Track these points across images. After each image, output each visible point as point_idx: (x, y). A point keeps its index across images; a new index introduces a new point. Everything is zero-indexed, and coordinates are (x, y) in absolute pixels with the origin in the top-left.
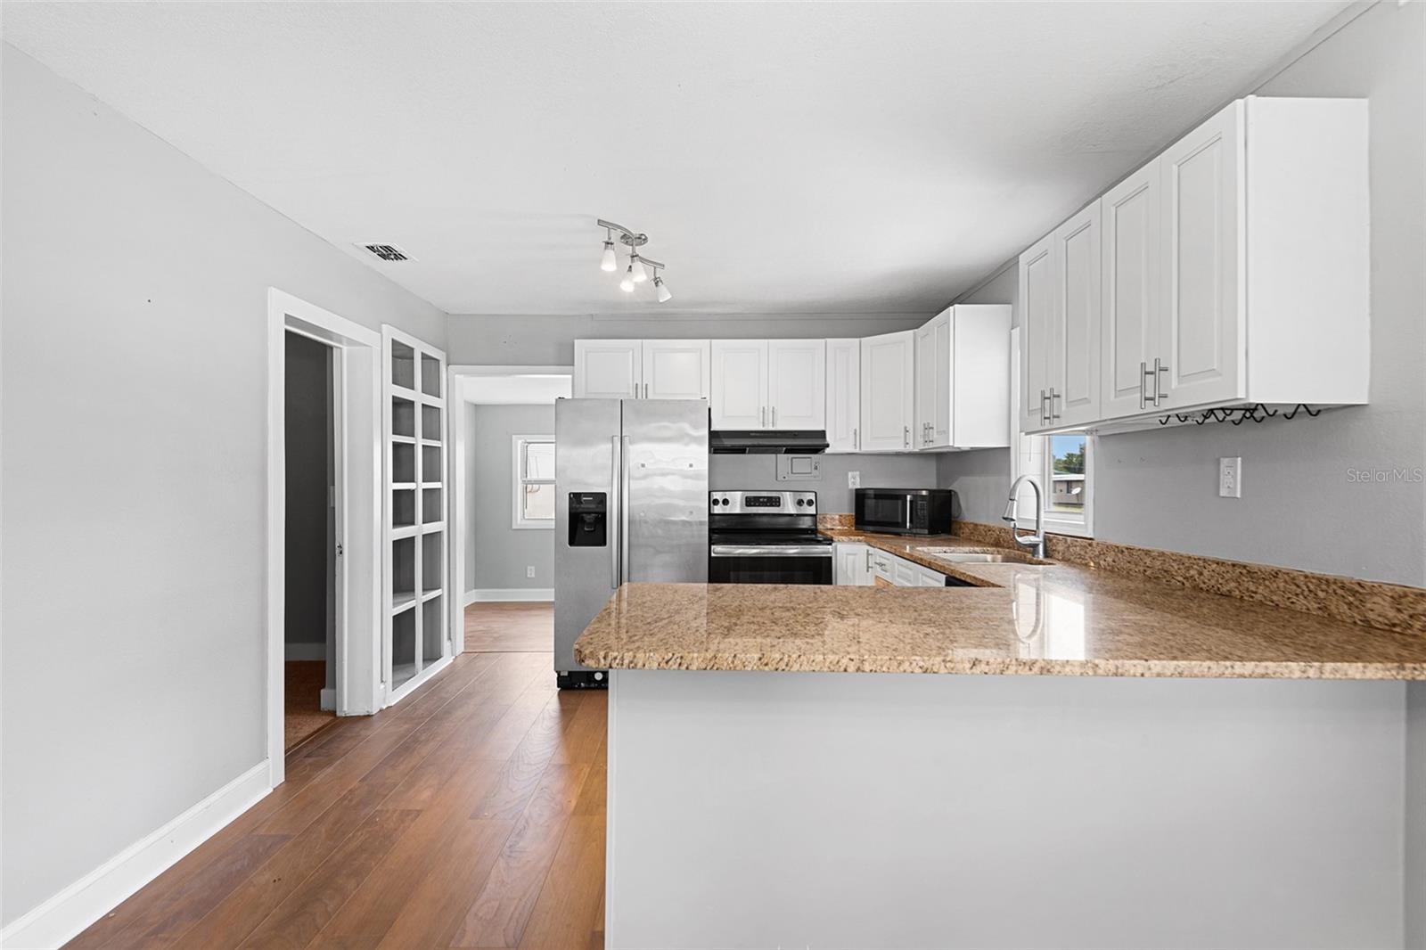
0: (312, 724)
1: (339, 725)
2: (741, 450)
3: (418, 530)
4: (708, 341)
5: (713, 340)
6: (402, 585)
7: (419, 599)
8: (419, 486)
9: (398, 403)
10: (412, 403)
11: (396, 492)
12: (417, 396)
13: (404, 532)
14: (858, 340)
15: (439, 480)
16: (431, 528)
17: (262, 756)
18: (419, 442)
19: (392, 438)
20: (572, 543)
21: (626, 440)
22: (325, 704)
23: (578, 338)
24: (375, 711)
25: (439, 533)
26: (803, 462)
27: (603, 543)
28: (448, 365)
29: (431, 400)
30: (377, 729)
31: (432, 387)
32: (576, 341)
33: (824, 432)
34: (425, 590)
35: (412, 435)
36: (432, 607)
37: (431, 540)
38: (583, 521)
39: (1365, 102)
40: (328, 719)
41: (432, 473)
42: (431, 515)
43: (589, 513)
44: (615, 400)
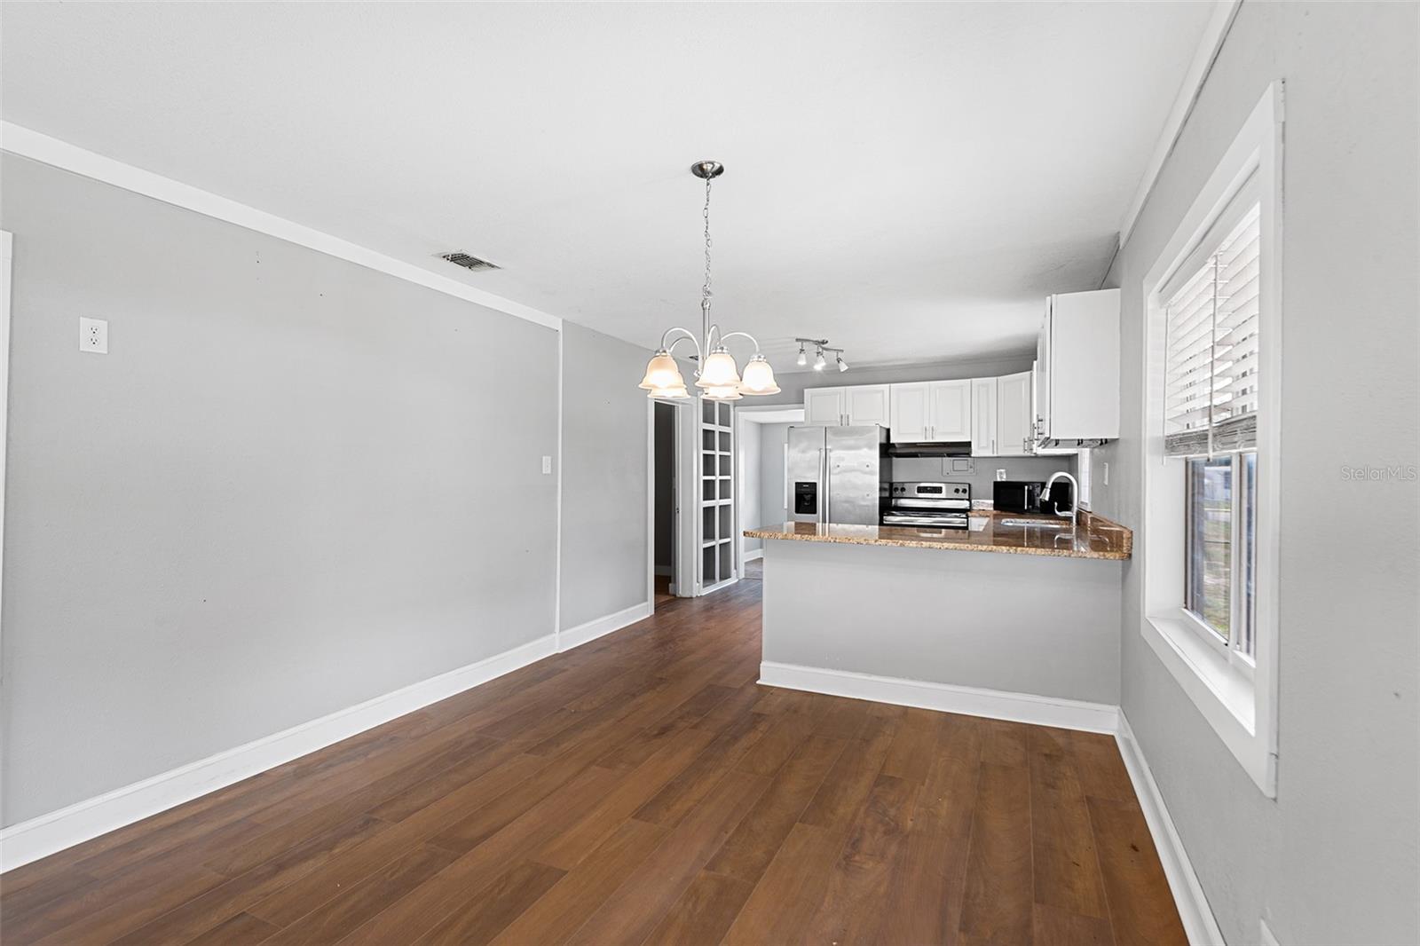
0: (664, 598)
1: (676, 600)
2: (915, 455)
3: (717, 502)
4: (888, 385)
5: (892, 385)
6: (708, 535)
7: (717, 542)
8: (717, 478)
9: (706, 432)
10: (714, 432)
11: (704, 481)
12: (716, 428)
13: (709, 503)
14: (995, 378)
15: (729, 475)
16: (724, 502)
17: (646, 600)
18: (717, 453)
19: (703, 452)
20: (797, 511)
21: (828, 451)
22: (671, 591)
23: (807, 388)
24: (694, 596)
25: (729, 505)
26: (960, 463)
27: (815, 512)
28: (735, 406)
29: (725, 429)
30: (695, 602)
31: (725, 421)
32: (806, 390)
33: (970, 443)
34: (720, 538)
35: (714, 449)
36: (724, 547)
37: (724, 508)
38: (805, 500)
39: (1118, 290)
40: (672, 597)
41: (725, 470)
42: (725, 495)
43: (807, 495)
44: (822, 427)
